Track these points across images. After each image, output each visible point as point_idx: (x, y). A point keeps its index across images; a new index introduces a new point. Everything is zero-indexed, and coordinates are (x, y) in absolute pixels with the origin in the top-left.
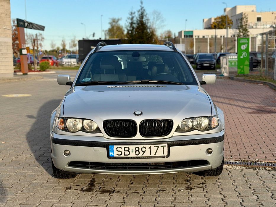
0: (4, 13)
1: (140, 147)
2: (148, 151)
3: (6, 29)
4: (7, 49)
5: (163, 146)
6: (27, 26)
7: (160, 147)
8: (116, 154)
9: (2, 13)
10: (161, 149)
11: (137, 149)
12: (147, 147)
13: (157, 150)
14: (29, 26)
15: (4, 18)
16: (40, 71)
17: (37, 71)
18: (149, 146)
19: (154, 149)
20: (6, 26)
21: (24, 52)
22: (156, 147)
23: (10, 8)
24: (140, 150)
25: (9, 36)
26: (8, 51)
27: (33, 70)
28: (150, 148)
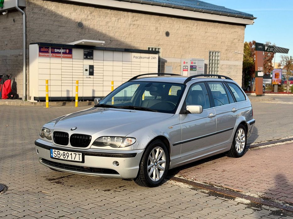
0: (236, 39)
1: (66, 152)
2: (70, 156)
3: (237, 54)
4: (236, 72)
5: (79, 154)
6: (267, 49)
7: (77, 154)
8: (54, 155)
9: (234, 39)
10: (78, 155)
11: (64, 154)
12: (70, 153)
13: (76, 156)
14: (269, 50)
15: (236, 43)
16: (291, 93)
17: (289, 93)
18: (71, 153)
19: (74, 155)
20: (237, 51)
21: (260, 74)
22: (75, 154)
23: (244, 34)
24: (66, 155)
25: (240, 60)
26: (237, 74)
27: (285, 91)
28: (71, 154)
